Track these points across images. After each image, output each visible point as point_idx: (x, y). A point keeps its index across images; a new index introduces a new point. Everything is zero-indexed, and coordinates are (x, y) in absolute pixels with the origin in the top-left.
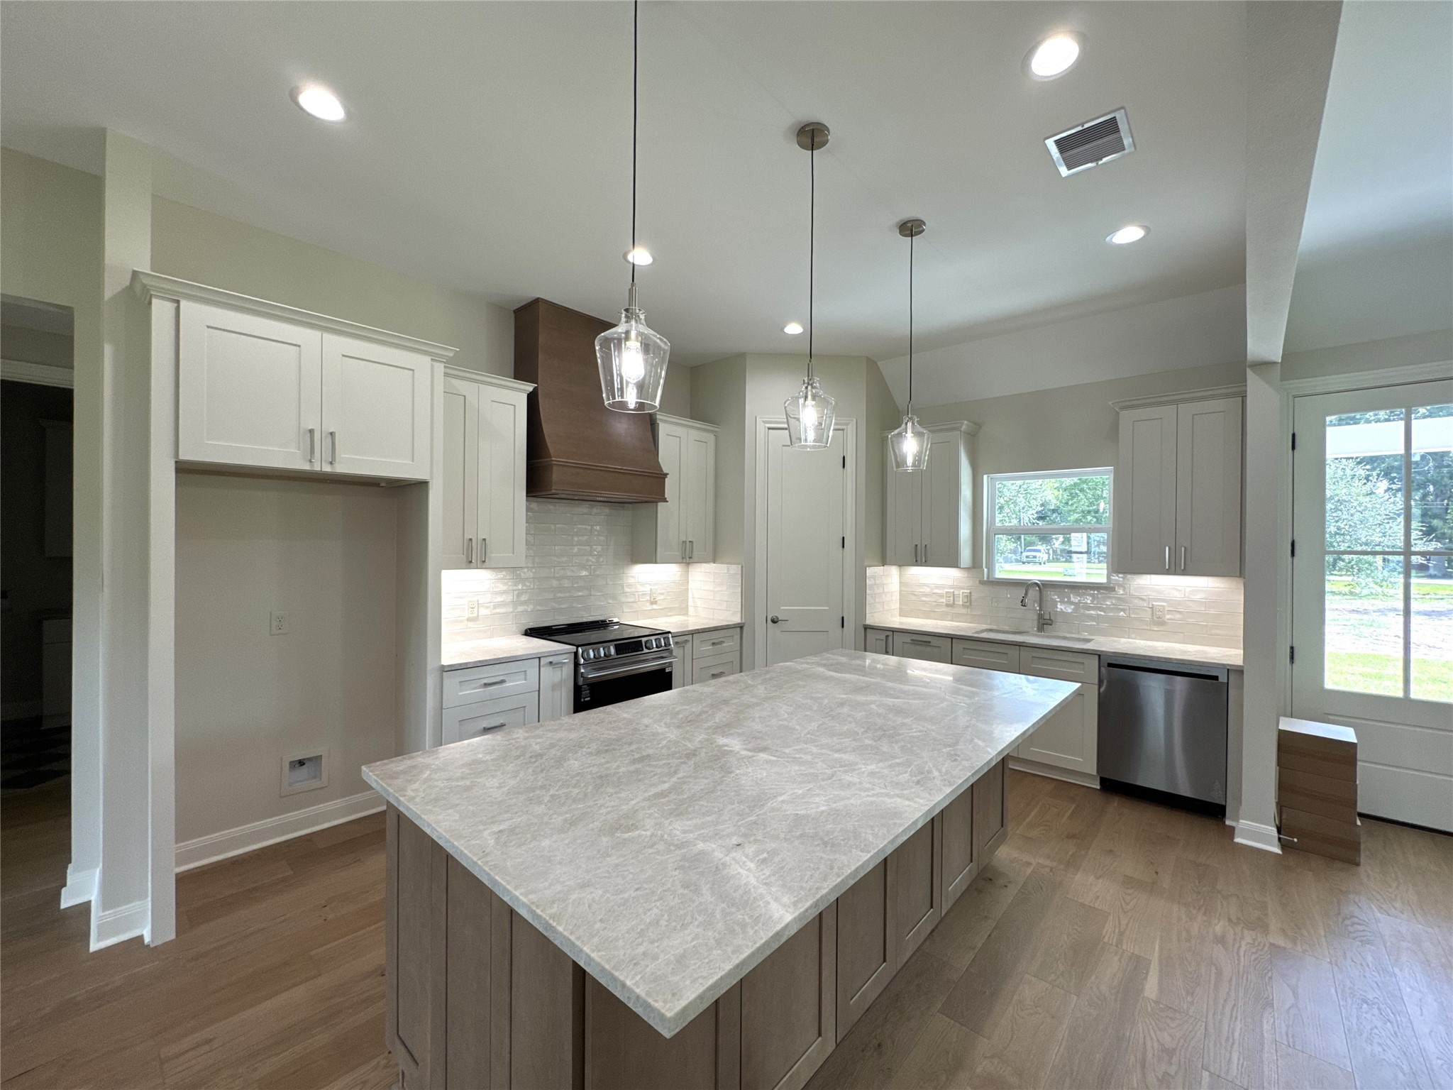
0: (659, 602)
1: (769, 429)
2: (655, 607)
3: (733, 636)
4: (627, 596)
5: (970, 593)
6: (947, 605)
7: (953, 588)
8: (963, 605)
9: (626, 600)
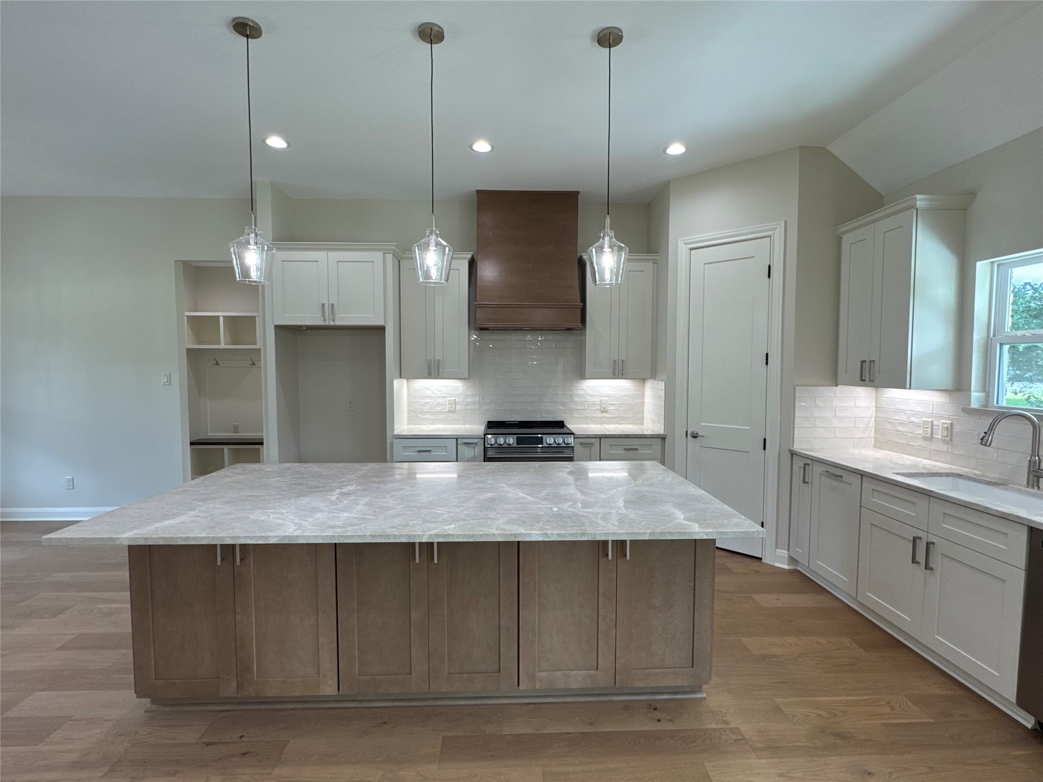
0: (609, 411)
1: (691, 249)
2: (605, 415)
3: (651, 445)
4: (576, 404)
5: (952, 424)
6: (925, 439)
7: (931, 417)
8: (942, 440)
9: (576, 408)
